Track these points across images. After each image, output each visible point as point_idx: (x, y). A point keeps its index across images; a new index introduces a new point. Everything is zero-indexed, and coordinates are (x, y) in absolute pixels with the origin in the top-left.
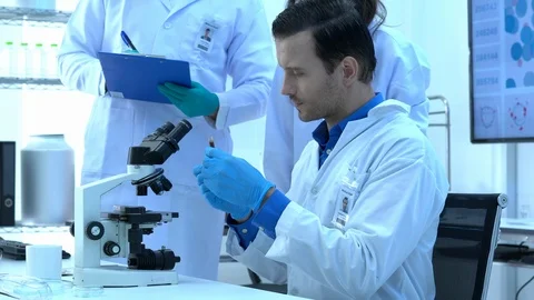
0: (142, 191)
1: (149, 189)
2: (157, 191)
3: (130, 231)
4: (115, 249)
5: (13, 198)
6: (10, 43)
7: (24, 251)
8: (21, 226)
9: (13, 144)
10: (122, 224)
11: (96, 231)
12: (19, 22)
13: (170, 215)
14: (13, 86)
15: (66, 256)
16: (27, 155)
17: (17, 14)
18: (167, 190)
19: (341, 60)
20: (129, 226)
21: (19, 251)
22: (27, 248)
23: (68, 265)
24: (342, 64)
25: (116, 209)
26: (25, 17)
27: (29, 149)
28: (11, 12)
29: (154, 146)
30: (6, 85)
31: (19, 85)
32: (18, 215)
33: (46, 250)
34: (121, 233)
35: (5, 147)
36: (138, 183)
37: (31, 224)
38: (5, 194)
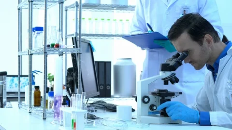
0: (166, 83)
1: (169, 82)
2: (173, 83)
3: (161, 100)
4: (155, 108)
5: (110, 85)
6: (109, 20)
7: (116, 108)
8: (113, 97)
9: (110, 62)
10: (157, 97)
11: (146, 99)
12: (113, 11)
13: (178, 94)
14: (110, 38)
15: (133, 110)
16: (116, 67)
17: (111, 7)
18: (177, 82)
19: (204, 37)
20: (161, 98)
21: (113, 108)
22: (117, 107)
23: (134, 114)
24: (205, 39)
25: (155, 90)
26: (115, 9)
27: (117, 65)
28: (109, 6)
29: (172, 63)
30: (107, 37)
31: (112, 37)
32: (112, 93)
33: (124, 108)
34: (157, 101)
35: (107, 64)
36: (164, 79)
37: (118, 97)
38: (107, 83)
